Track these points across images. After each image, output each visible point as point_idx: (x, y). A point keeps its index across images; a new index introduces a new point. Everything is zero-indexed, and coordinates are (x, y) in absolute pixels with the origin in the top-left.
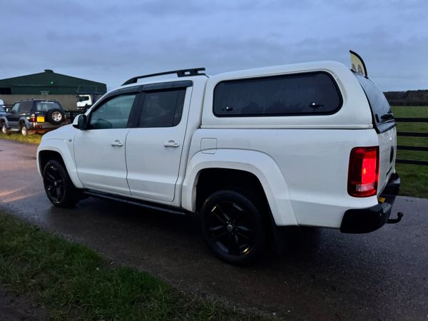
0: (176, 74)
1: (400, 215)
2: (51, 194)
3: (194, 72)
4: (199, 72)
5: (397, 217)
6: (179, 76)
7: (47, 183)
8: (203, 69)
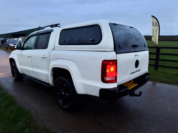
0: (50, 27)
1: (141, 93)
2: (13, 75)
3: (56, 25)
4: (58, 25)
5: (139, 94)
6: (51, 27)
7: (12, 71)
8: (59, 24)
